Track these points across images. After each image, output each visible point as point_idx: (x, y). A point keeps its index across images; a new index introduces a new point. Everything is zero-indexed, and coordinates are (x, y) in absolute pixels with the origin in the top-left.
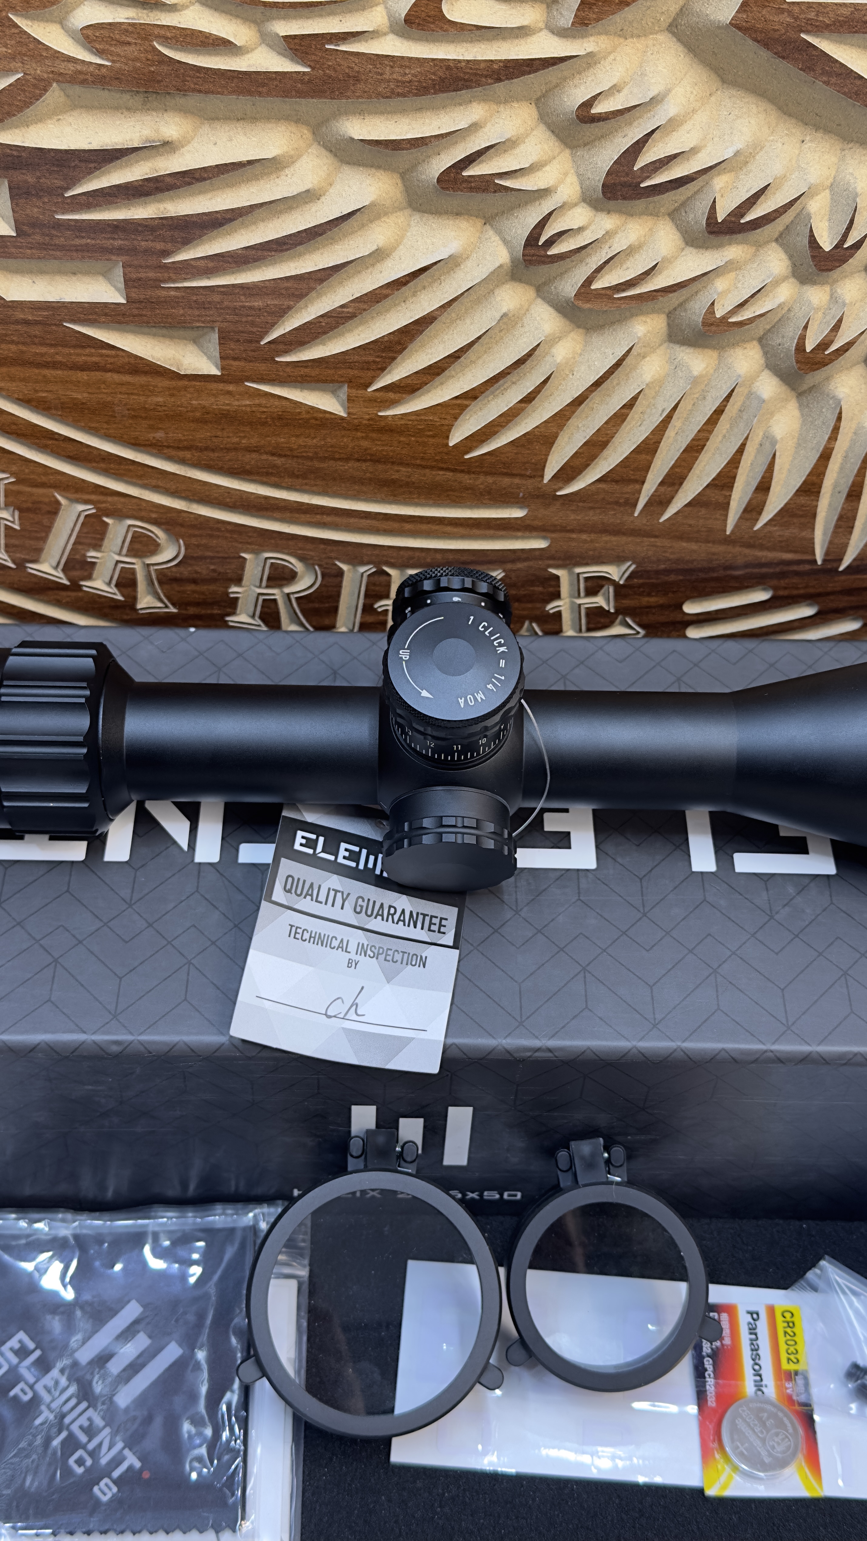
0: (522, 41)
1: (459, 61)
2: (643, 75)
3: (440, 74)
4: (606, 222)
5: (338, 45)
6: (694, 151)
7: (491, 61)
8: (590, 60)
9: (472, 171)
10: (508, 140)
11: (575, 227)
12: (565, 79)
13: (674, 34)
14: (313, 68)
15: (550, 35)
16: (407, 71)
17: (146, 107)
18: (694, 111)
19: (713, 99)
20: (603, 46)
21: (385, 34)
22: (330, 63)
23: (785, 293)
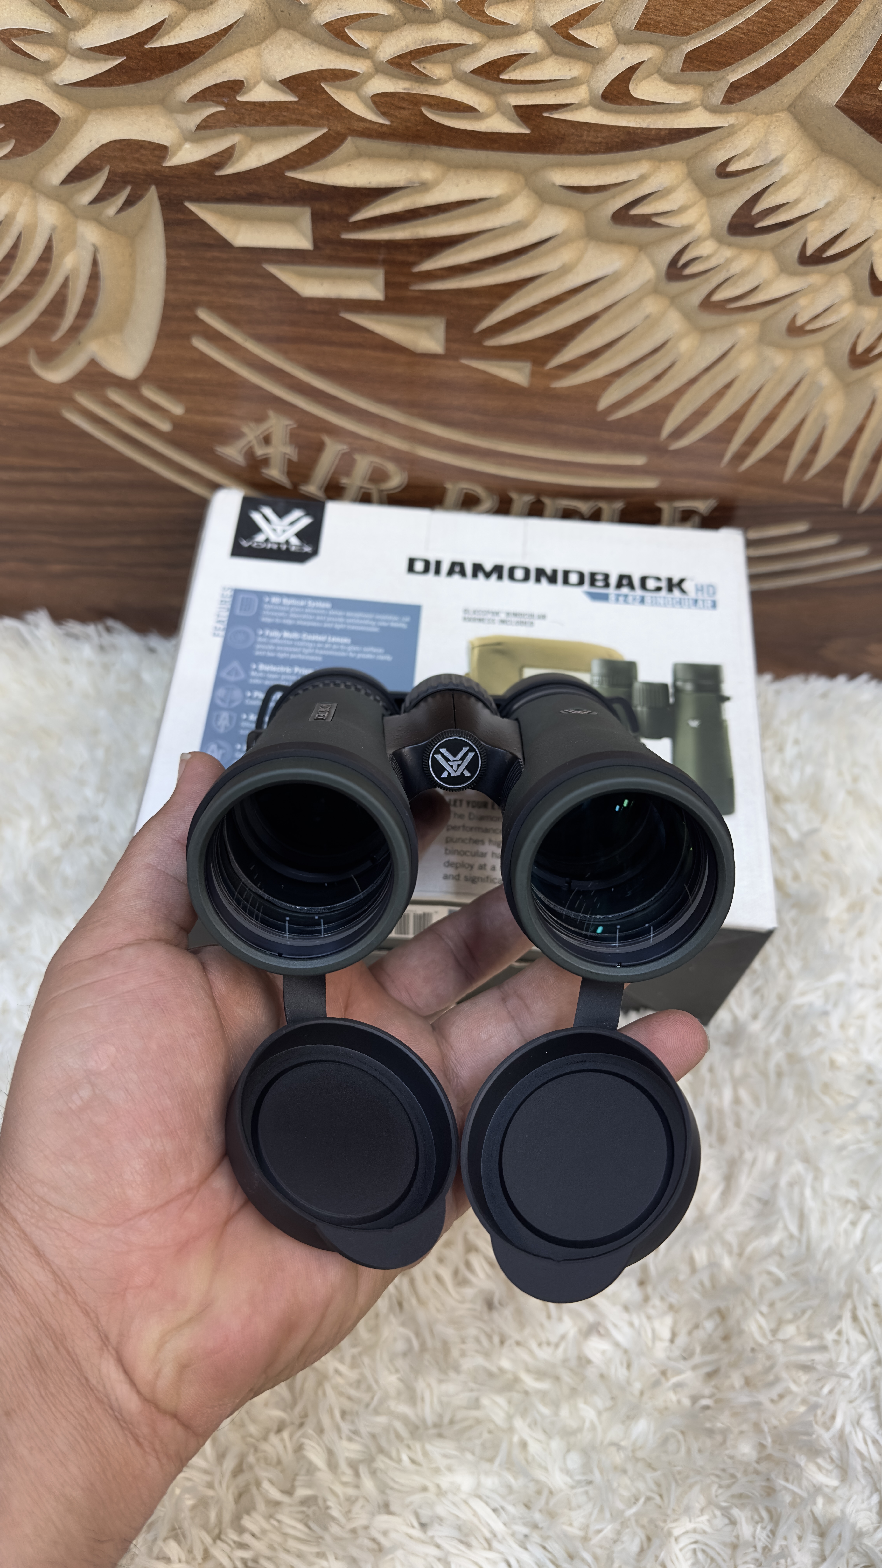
0: (684, 115)
1: (637, 128)
2: (767, 143)
3: (622, 137)
4: (727, 253)
5: (552, 114)
6: (797, 201)
7: (660, 129)
8: (731, 131)
9: (636, 211)
10: (665, 189)
11: (705, 255)
12: (710, 144)
13: (791, 113)
14: (532, 130)
15: (703, 110)
16: (599, 135)
17: (411, 157)
18: (800, 172)
19: (814, 163)
20: (742, 120)
21: (586, 106)
22: (545, 127)
23: (846, 310)
